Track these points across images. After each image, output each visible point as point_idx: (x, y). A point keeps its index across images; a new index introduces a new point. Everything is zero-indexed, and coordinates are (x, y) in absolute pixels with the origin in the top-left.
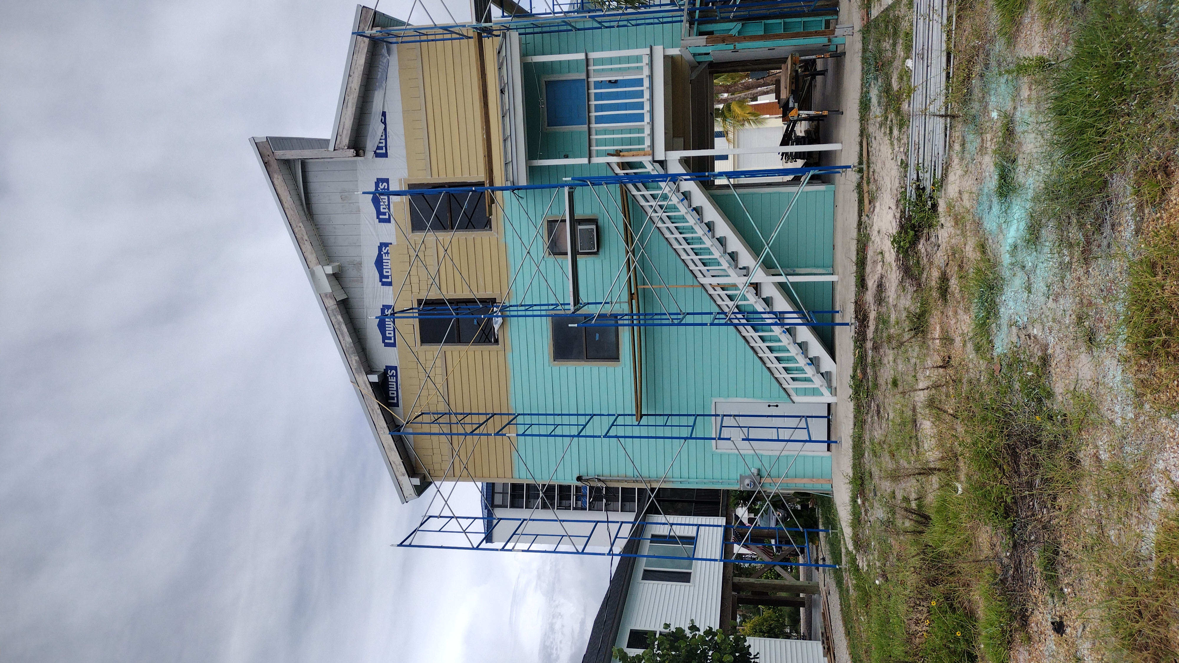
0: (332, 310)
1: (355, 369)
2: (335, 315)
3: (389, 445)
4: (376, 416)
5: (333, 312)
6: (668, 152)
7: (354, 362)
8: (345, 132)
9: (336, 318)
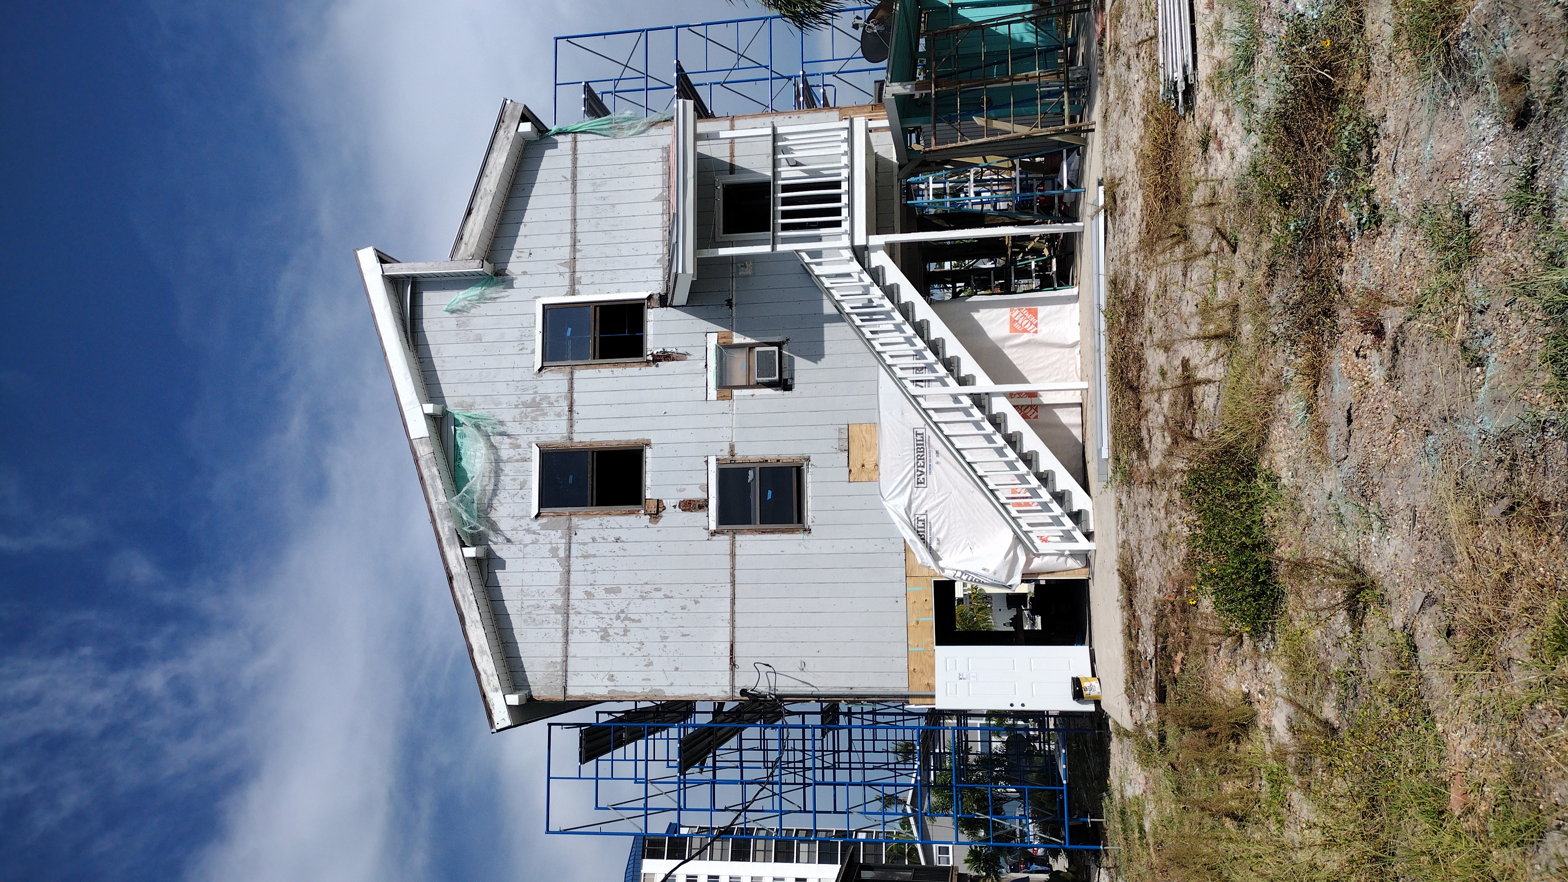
0: (426, 461)
1: (447, 539)
2: (428, 467)
3: (480, 646)
4: (467, 605)
5: (427, 463)
6: (870, 237)
7: (446, 529)
8: (472, 240)
9: (430, 471)
